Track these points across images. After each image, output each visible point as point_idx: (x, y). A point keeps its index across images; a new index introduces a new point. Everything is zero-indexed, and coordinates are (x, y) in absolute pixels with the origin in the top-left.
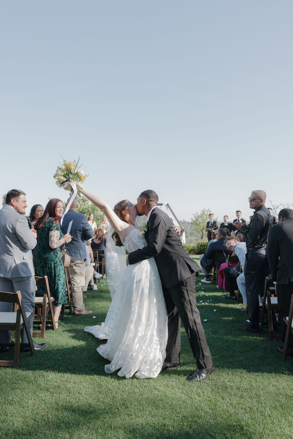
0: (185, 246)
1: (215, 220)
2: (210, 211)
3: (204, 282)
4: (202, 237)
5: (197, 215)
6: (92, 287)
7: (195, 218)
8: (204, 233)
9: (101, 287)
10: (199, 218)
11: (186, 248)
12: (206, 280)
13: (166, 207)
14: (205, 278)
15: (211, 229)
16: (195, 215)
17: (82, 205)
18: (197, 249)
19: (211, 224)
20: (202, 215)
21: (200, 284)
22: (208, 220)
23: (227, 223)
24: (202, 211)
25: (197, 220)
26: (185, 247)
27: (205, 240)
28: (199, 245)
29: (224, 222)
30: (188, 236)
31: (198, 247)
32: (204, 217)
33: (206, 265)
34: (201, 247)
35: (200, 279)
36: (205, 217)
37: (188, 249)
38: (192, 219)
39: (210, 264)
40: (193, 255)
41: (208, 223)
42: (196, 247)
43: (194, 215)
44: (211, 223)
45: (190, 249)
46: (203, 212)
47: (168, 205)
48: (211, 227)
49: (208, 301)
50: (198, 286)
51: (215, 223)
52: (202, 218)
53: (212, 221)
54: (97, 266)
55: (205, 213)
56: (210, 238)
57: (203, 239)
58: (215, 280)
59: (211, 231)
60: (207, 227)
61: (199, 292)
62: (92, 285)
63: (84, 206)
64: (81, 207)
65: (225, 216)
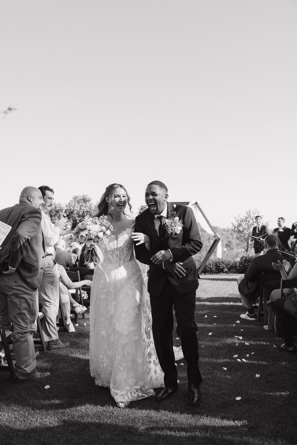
0: (222, 261)
1: (265, 224)
2: (258, 212)
3: (246, 318)
4: (247, 249)
5: (240, 218)
6: (67, 328)
7: (237, 223)
8: (249, 244)
9: (84, 326)
10: (242, 223)
11: (225, 265)
12: (248, 315)
13: (194, 206)
14: (247, 313)
15: (259, 238)
16: (237, 219)
17: (82, 207)
18: (239, 266)
19: (258, 231)
20: (246, 219)
21: (238, 322)
22: (255, 225)
23: (283, 229)
24: (247, 212)
25: (240, 225)
26: (223, 263)
27: (252, 253)
28: (242, 260)
29: (278, 227)
30: (234, 248)
31: (241, 263)
32: (249, 221)
33: (246, 292)
34: (245, 262)
35: (240, 313)
36: (251, 220)
37: (227, 266)
38: (232, 223)
39: (253, 290)
40: (233, 274)
41: (255, 229)
42: (238, 262)
43: (235, 218)
44: (259, 229)
45: (229, 266)
46: (249, 215)
47: (196, 203)
48: (258, 235)
49: (248, 355)
50: (234, 325)
51: (264, 228)
52: (247, 222)
53: (260, 226)
54: (79, 293)
55: (251, 215)
56: (257, 251)
57: (248, 252)
58: (261, 315)
59: (259, 241)
60: (253, 235)
61: (235, 336)
62: (68, 324)
63: (84, 208)
64: (80, 209)
65: (279, 218)
